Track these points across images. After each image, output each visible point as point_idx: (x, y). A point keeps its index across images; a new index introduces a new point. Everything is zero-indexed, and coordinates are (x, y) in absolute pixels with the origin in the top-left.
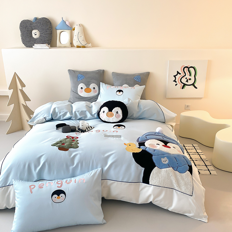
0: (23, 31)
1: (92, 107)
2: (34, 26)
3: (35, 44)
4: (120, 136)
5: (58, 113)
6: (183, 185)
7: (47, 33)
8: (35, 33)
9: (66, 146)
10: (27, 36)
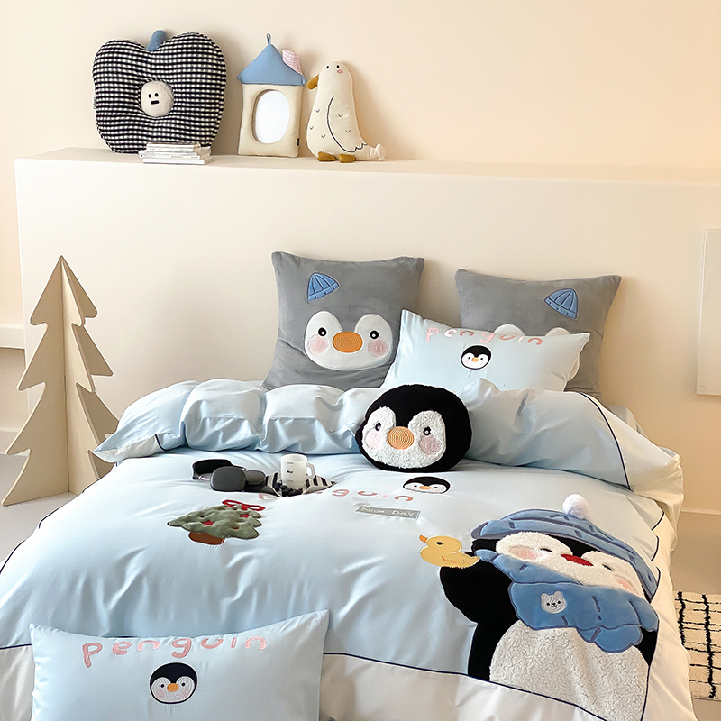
0: (105, 87)
1: (341, 406)
2: (151, 69)
3: (149, 145)
4: (415, 514)
5: (208, 420)
6: (610, 693)
7: (200, 98)
8: (153, 95)
9: (215, 529)
10: (118, 107)
